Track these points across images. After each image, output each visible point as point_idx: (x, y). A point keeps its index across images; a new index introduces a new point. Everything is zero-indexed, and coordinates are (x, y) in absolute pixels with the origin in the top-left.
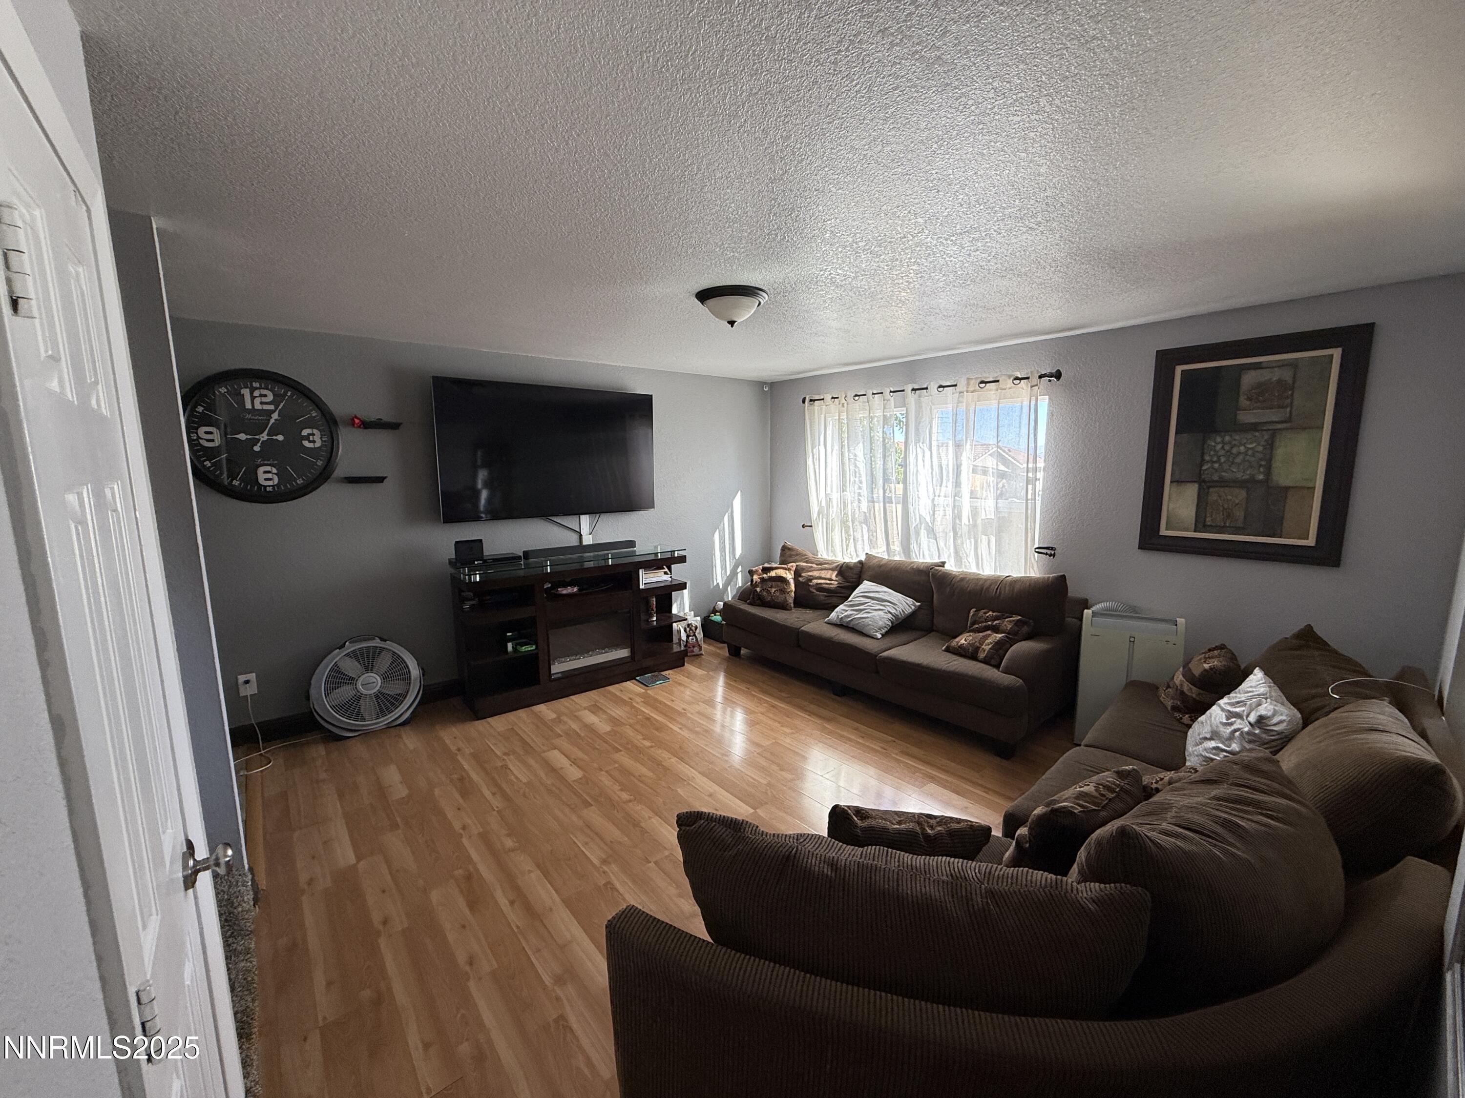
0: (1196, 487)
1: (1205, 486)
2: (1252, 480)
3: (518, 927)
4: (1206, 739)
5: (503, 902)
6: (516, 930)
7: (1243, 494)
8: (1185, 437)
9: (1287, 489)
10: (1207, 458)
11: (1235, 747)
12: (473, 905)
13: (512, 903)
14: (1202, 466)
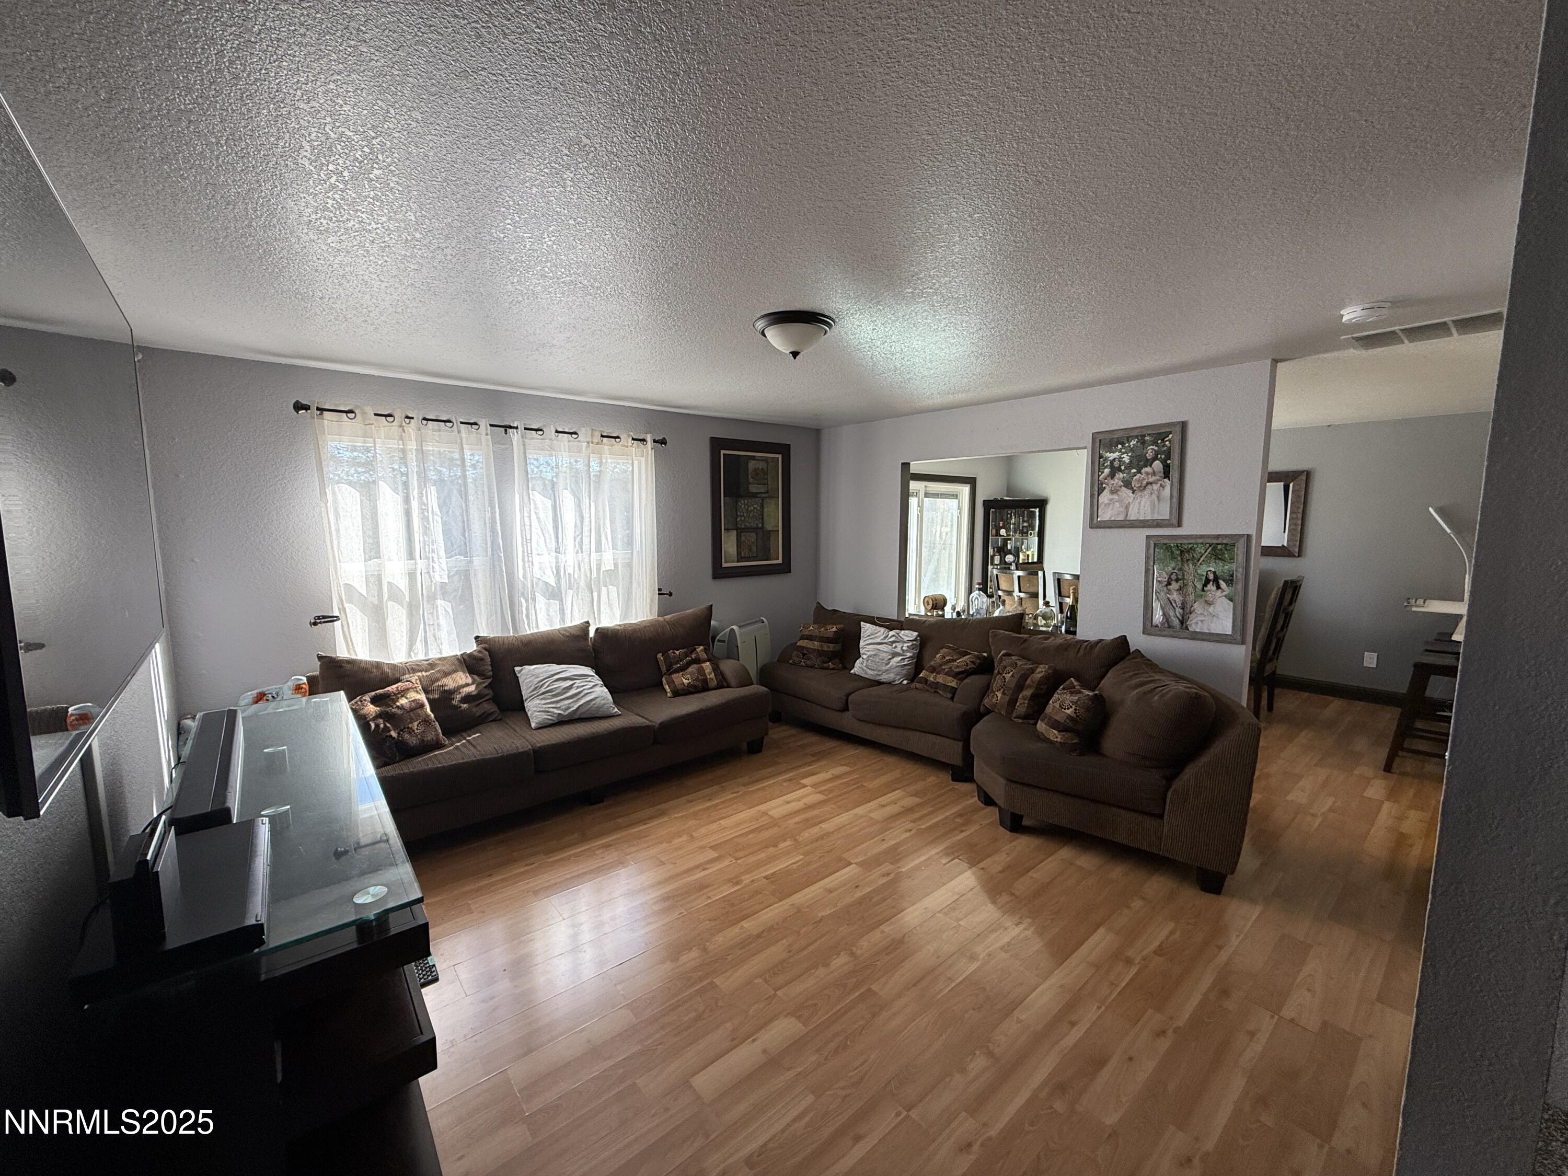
0: (735, 532)
1: (740, 531)
2: (757, 528)
3: (1099, 1008)
4: (890, 659)
5: (1075, 1034)
6: (1103, 1008)
7: (754, 535)
8: (727, 498)
9: (770, 531)
10: (739, 513)
11: (909, 655)
12: (1099, 1063)
13: (1073, 1024)
14: (736, 519)
